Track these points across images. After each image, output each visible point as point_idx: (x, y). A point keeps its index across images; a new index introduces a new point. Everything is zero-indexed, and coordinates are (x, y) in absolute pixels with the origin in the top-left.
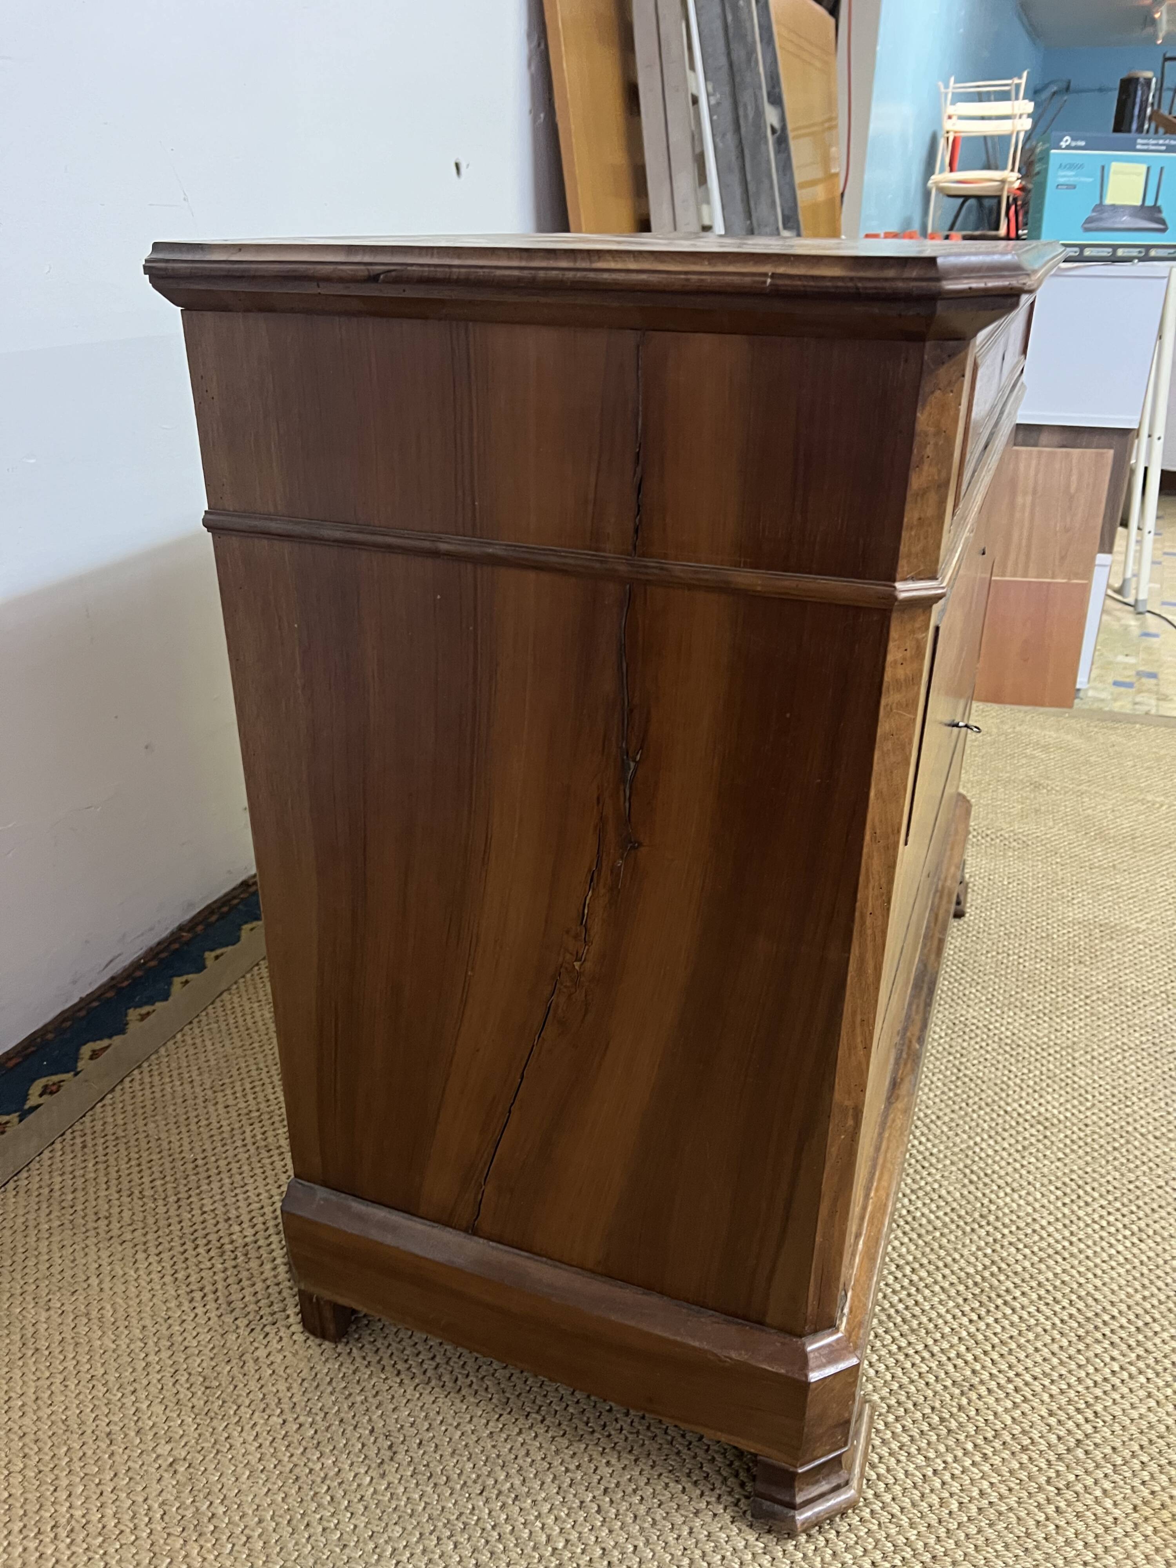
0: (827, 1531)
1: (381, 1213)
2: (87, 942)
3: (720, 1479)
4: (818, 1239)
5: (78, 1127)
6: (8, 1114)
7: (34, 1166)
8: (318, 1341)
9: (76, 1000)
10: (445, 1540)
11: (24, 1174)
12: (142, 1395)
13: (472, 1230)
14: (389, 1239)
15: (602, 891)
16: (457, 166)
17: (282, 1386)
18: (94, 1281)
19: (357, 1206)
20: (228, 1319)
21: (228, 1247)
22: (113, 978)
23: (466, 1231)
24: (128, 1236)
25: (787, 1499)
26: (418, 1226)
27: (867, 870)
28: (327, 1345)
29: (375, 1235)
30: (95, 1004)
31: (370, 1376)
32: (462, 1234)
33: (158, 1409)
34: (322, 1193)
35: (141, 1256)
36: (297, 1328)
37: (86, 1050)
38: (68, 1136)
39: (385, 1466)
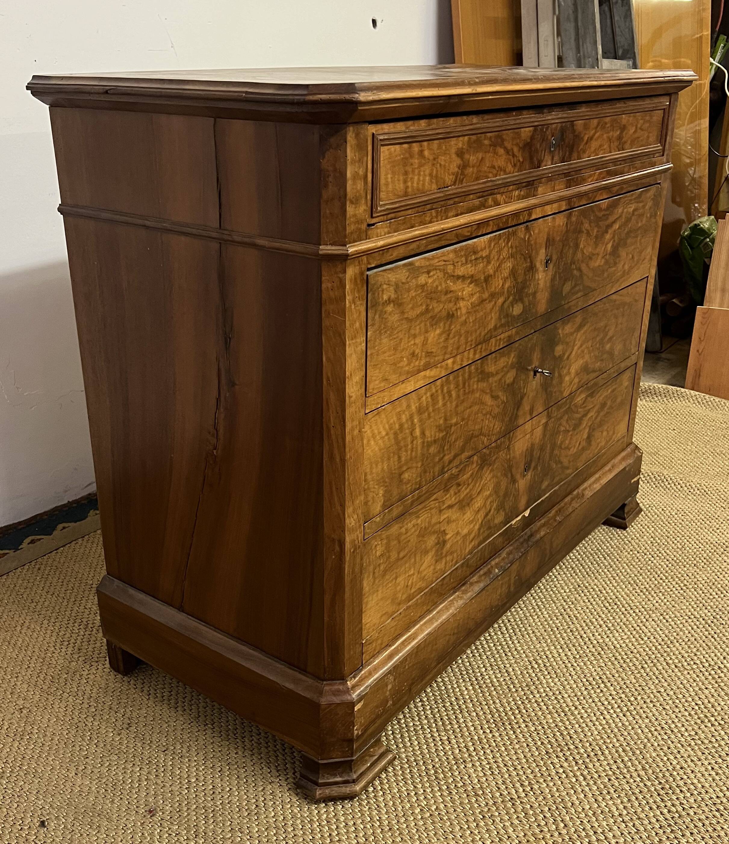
0: (337, 805)
1: (141, 596)
2: (76, 469)
3: (293, 771)
4: (326, 618)
5: (40, 560)
6: (10, 549)
7: (11, 574)
8: (115, 673)
9: (66, 502)
10: (136, 766)
11: (5, 577)
12: (20, 678)
13: (181, 609)
14: (142, 610)
15: (222, 410)
16: (374, 22)
17: (88, 688)
18: (19, 628)
19: (132, 591)
20: (76, 656)
21: (90, 625)
22: (90, 494)
23: (179, 610)
24: (43, 612)
25: (314, 779)
26: (157, 604)
27: (327, 400)
28: (120, 676)
29: (136, 607)
30: (74, 505)
31: (134, 694)
32: (176, 610)
33: (25, 686)
34: (117, 582)
35: (46, 622)
36: (108, 665)
37: (60, 526)
38: (33, 563)
39: (123, 731)
